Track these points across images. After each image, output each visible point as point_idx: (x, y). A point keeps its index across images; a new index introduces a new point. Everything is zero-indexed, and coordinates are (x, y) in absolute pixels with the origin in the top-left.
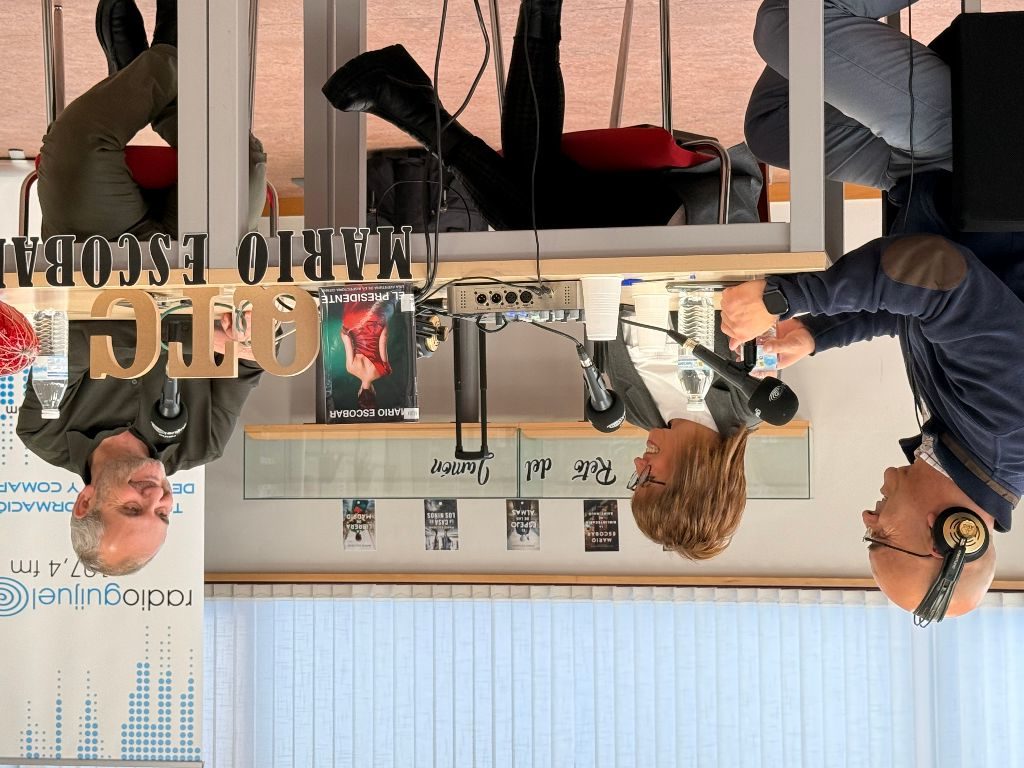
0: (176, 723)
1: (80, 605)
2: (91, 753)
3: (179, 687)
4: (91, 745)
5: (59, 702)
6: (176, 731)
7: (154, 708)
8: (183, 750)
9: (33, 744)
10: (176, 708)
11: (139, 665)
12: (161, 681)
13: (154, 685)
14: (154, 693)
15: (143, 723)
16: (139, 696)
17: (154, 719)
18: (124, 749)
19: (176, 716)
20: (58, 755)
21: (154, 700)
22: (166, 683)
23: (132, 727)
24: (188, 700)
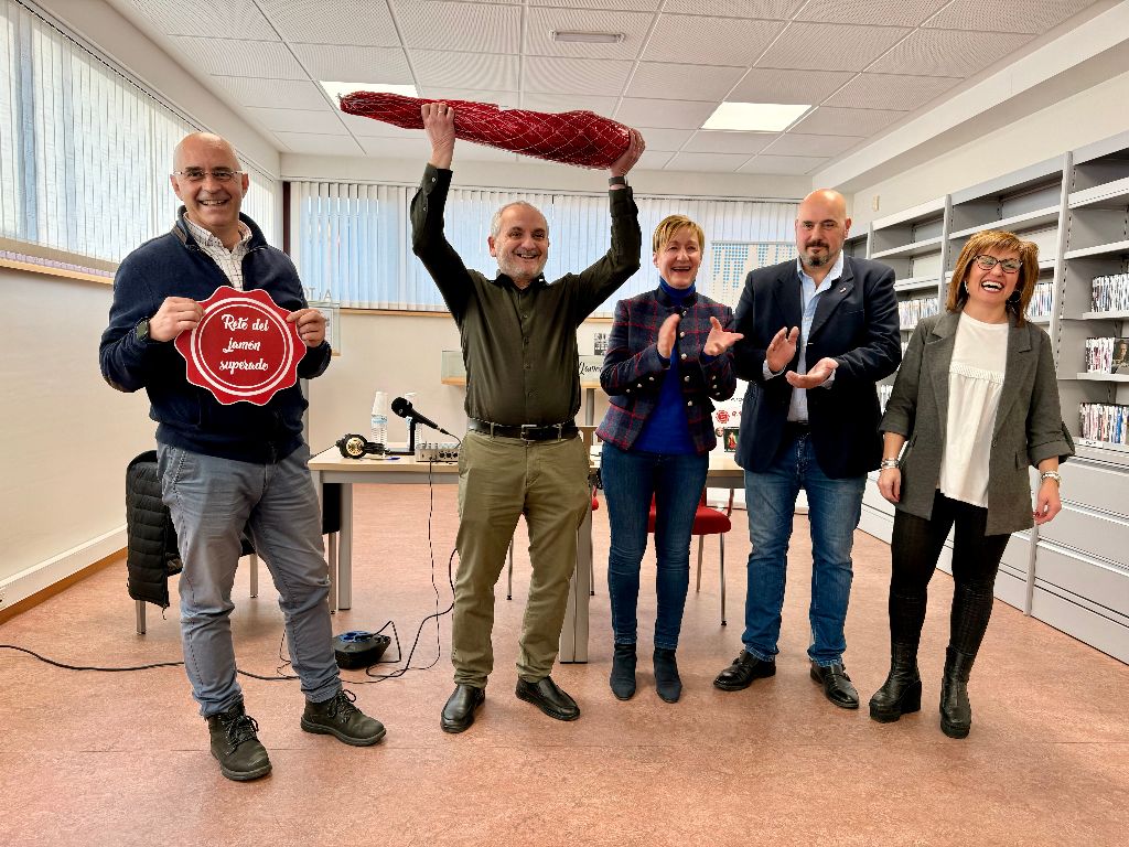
0: (722, 261)
2: (762, 248)
3: (720, 276)
6: (723, 257)
7: (732, 267)
10: (722, 267)
11: (737, 287)
13: (731, 278)
14: (731, 274)
15: (738, 261)
16: (738, 273)
17: (732, 262)
18: (747, 249)
19: (722, 264)
21: (732, 271)
22: (726, 278)
23: (743, 259)
24: (717, 270)
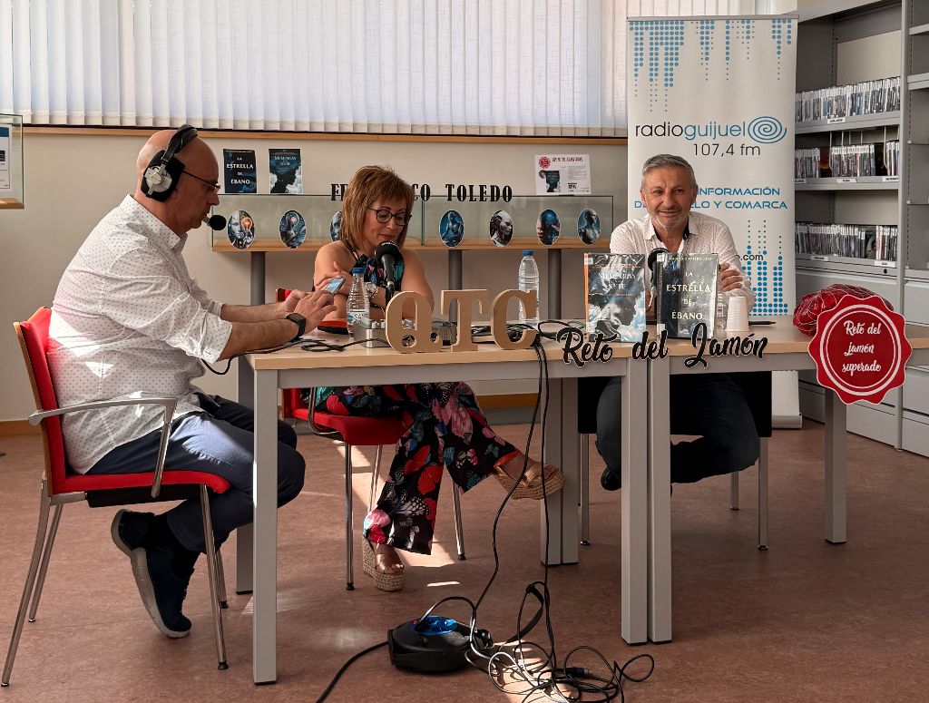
0: (646, 47)
1: (713, 125)
2: (705, 25)
3: (644, 71)
4: (705, 30)
5: (727, 59)
6: (646, 41)
7: (662, 57)
8: (642, 29)
9: (746, 29)
11: (671, 85)
12: (656, 75)
13: (661, 72)
15: (669, 46)
16: (672, 64)
17: (662, 49)
18: (682, 28)
19: (646, 51)
20: (728, 22)
21: (662, 61)
22: (653, 73)
23: (677, 44)
24: (638, 62)
